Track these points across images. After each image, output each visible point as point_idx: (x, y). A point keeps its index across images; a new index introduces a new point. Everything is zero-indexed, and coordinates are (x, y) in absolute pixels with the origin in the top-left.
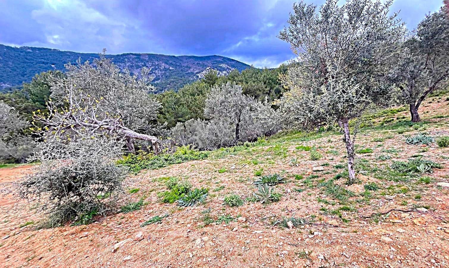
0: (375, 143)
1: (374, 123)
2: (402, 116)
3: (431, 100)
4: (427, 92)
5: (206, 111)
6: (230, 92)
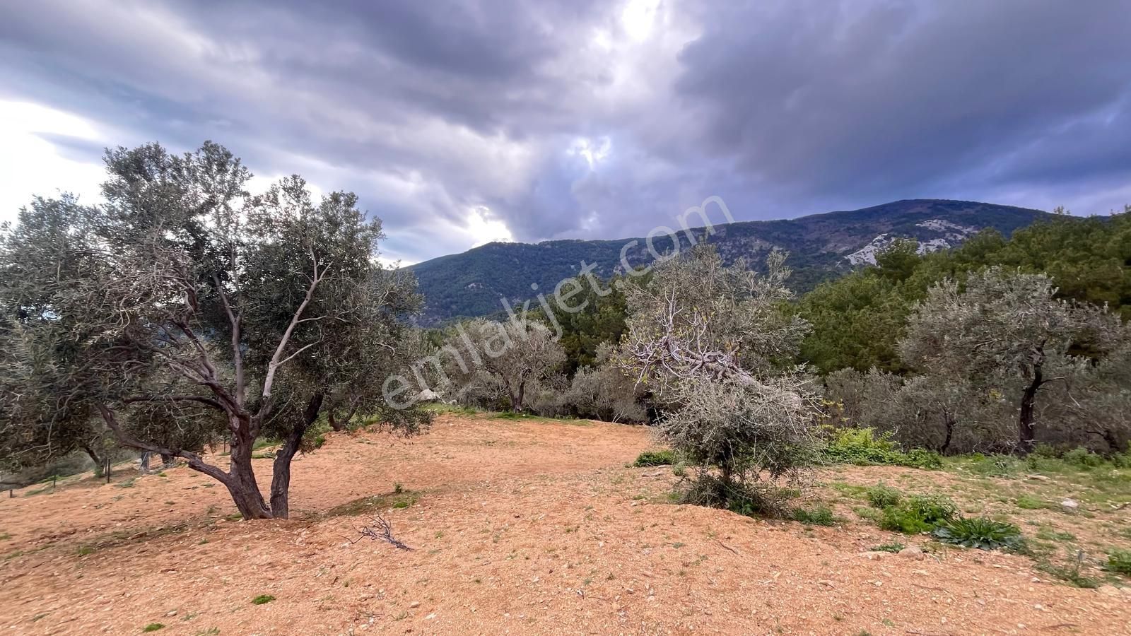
5: (905, 348)
6: (999, 295)
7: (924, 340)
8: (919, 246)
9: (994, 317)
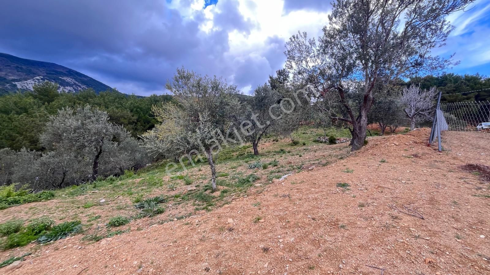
0: (231, 169)
1: (233, 156)
2: (250, 151)
3: (265, 141)
4: (261, 135)
5: (43, 138)
6: (89, 118)
7: (54, 134)
8: (59, 87)
9: (87, 127)
